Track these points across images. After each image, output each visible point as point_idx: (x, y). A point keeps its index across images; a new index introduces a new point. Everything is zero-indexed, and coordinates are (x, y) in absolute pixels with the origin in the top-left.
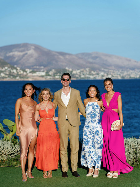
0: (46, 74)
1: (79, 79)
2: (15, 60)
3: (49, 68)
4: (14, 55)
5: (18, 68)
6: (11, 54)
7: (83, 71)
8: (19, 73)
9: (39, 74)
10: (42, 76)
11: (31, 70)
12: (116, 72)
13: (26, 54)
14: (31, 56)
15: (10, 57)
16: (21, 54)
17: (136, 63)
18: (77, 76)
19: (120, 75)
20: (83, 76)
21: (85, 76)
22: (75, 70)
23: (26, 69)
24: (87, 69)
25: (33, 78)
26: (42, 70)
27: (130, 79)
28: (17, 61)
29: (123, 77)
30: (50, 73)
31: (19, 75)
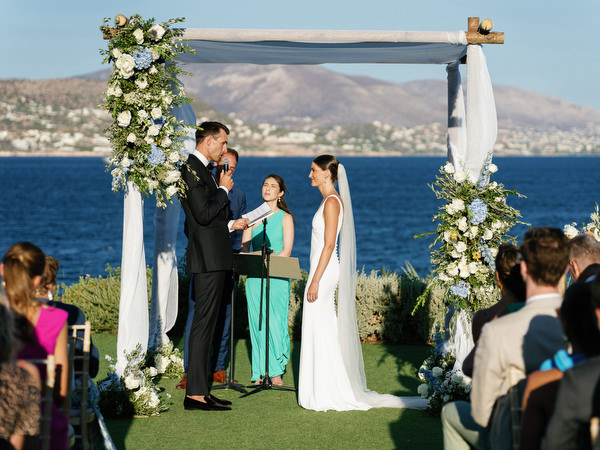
0: (316, 139)
1: (411, 153)
2: (231, 98)
3: (329, 121)
4: (228, 82)
5: (239, 122)
6: (220, 80)
7: (422, 133)
8: (241, 135)
9: (297, 138)
10: (306, 145)
11: (274, 128)
12: (518, 136)
13: (263, 80)
14: (277, 86)
15: (216, 89)
16: (250, 80)
17: (574, 112)
18: (405, 145)
19: (528, 144)
20: (421, 146)
21: (428, 147)
22: (400, 129)
23: (262, 122)
24: (435, 126)
25: (279, 151)
26: (307, 128)
27: (557, 155)
28: (237, 101)
29: (536, 150)
30: (330, 136)
31: (240, 139)
